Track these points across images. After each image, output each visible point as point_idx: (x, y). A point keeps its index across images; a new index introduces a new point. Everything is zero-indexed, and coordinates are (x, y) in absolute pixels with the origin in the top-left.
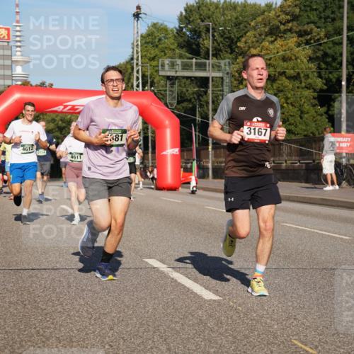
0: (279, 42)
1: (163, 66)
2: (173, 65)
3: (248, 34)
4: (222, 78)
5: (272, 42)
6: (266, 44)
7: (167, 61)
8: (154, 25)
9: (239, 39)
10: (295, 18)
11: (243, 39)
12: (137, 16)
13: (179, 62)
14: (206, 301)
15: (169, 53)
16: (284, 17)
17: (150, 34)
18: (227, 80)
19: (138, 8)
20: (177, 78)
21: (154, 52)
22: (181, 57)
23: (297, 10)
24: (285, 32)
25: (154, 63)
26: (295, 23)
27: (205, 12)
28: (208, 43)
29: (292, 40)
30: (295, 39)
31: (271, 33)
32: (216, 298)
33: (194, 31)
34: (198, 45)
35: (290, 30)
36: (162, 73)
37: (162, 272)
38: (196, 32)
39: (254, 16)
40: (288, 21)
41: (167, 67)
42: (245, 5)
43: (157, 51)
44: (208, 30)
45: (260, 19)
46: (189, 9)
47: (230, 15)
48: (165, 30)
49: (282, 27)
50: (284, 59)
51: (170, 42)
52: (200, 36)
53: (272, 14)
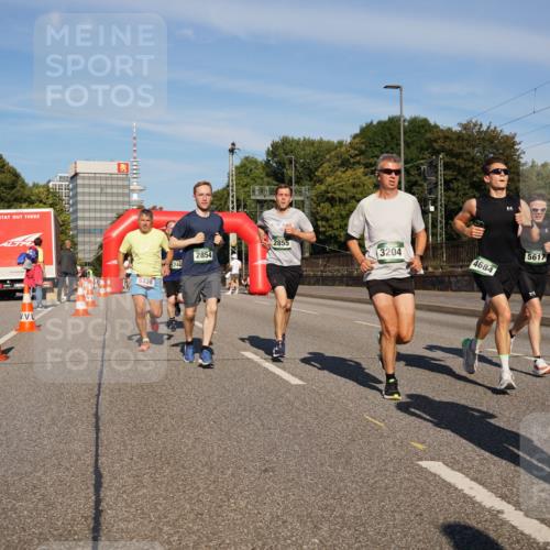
0: (349, 172)
1: (254, 191)
2: (262, 191)
3: (325, 165)
4: (303, 201)
5: (344, 172)
6: (339, 173)
7: (257, 188)
8: (247, 158)
9: (316, 169)
10: (362, 153)
11: (320, 170)
12: (232, 151)
13: (267, 188)
14: (292, 386)
15: (259, 181)
16: (352, 152)
17: (243, 166)
18: (307, 203)
19: (233, 144)
20: (266, 201)
21: (246, 180)
22: (269, 184)
23: (363, 147)
24: (354, 163)
25: (247, 189)
26: (362, 157)
27: (288, 147)
28: (291, 172)
29: (360, 170)
30: (362, 170)
31: (342, 165)
32: (301, 383)
33: (279, 163)
34: (283, 174)
35: (359, 163)
36: (253, 197)
37: (256, 363)
38: (281, 164)
39: (329, 151)
40: (357, 155)
41: (257, 193)
42: (321, 142)
43: (249, 180)
44: (291, 162)
45: (333, 153)
46: (275, 146)
47: (309, 150)
48: (256, 162)
49: (352, 160)
50: (354, 186)
51: (259, 172)
52: (284, 167)
53: (343, 149)
